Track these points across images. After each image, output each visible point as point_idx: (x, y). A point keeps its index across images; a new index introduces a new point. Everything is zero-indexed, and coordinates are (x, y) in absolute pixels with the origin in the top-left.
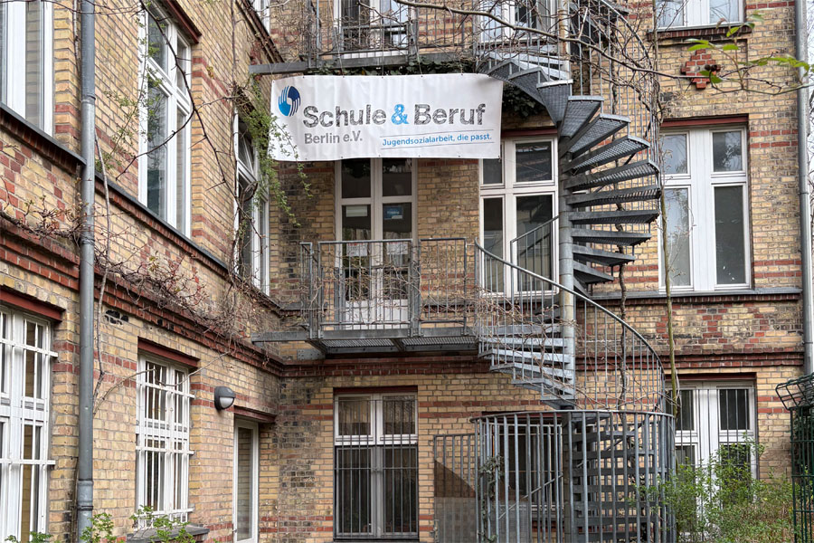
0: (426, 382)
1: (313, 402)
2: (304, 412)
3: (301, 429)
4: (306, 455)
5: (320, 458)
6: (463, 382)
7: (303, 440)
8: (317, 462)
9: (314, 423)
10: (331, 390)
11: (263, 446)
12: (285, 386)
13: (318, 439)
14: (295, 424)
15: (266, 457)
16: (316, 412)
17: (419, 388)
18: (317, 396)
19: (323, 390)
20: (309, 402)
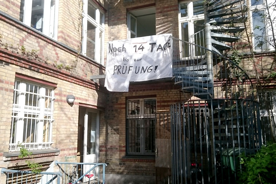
0: (160, 93)
1: (119, 102)
2: (115, 106)
3: (114, 112)
4: (116, 123)
5: (121, 124)
6: (174, 92)
7: (115, 117)
8: (120, 125)
9: (119, 110)
10: (125, 98)
11: (101, 119)
12: (109, 97)
13: (120, 116)
14: (112, 111)
15: (102, 123)
16: (119, 106)
17: (157, 96)
18: (120, 100)
19: (122, 98)
20: (117, 102)
